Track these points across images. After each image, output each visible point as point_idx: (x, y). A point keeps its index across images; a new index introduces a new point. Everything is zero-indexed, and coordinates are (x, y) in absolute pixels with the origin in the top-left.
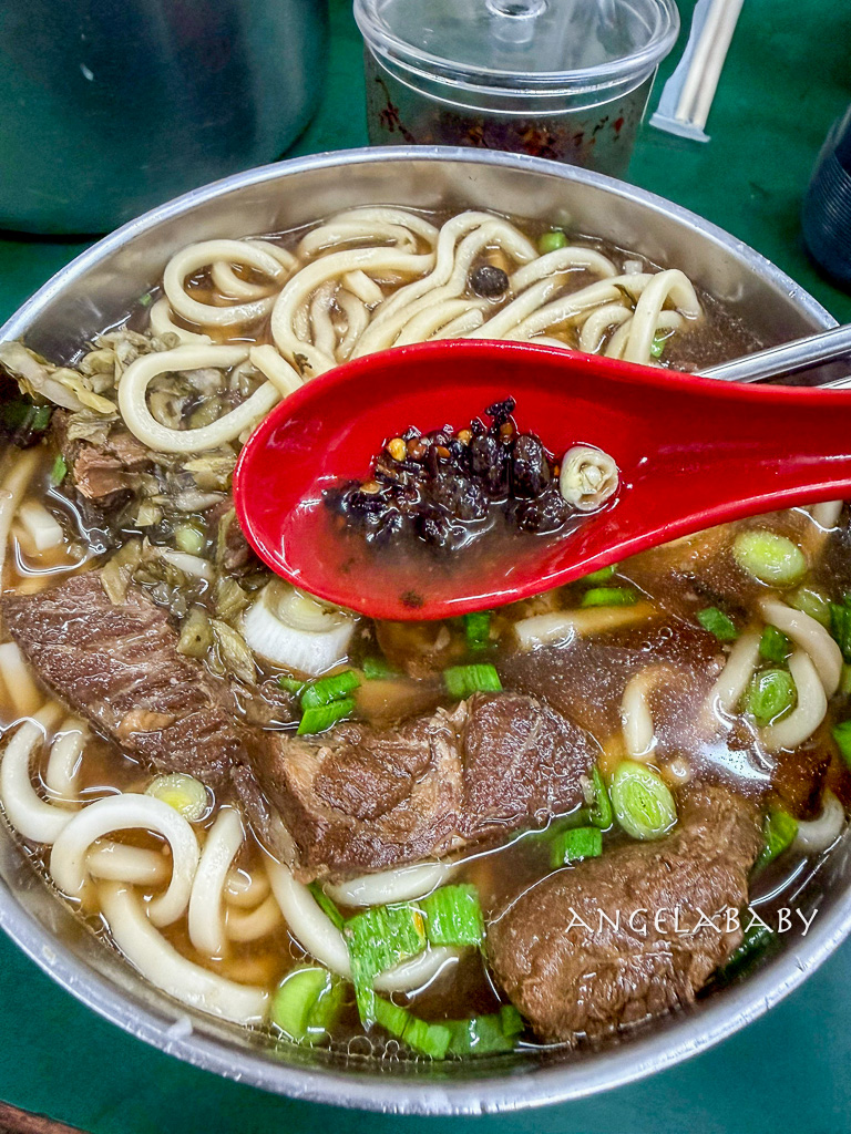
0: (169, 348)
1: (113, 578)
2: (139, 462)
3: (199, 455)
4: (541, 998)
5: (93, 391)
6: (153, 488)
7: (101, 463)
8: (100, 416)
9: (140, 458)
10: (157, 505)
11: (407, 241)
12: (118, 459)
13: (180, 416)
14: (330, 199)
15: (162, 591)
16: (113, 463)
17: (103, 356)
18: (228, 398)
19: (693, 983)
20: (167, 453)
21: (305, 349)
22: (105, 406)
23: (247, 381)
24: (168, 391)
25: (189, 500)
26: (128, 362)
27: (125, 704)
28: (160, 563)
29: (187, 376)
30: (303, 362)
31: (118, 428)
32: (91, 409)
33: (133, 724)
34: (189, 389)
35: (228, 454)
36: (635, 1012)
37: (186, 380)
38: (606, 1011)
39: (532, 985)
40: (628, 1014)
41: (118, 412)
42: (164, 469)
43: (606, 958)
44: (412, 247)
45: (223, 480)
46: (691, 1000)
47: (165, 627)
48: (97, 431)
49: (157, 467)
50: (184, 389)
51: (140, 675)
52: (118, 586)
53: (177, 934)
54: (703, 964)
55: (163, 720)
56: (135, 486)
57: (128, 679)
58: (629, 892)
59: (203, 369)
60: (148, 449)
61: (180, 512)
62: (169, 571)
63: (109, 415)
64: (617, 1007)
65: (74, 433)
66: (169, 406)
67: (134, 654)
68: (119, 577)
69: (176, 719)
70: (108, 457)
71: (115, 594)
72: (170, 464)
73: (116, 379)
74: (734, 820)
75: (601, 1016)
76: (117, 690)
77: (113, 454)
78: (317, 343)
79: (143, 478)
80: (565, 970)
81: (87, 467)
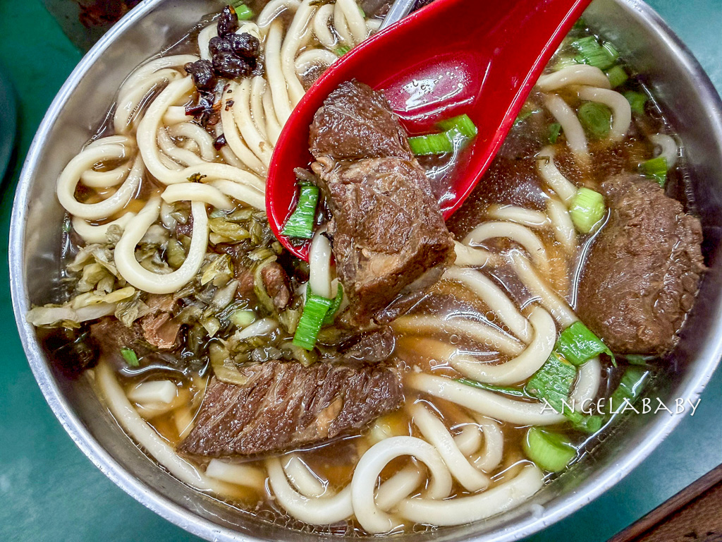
0: (121, 235)
1: (227, 372)
2: (175, 305)
3: (200, 273)
4: (650, 335)
5: (107, 293)
6: (197, 311)
7: (160, 321)
8: (130, 300)
9: (173, 302)
10: (210, 317)
11: (174, 75)
12: (164, 312)
13: (166, 265)
14: (105, 88)
15: (257, 355)
16: (165, 317)
17: (90, 270)
18: (181, 234)
19: (699, 261)
20: (182, 288)
21: (190, 172)
22: (127, 293)
23: (178, 213)
24: (145, 257)
25: (222, 299)
26: (111, 259)
27: (310, 419)
28: (243, 343)
29: (145, 241)
30: (198, 177)
31: (146, 297)
32: (120, 301)
33: (324, 423)
34: (153, 246)
35: (215, 258)
36: (687, 299)
37: (146, 244)
38: (676, 312)
39: (643, 332)
40: (686, 304)
41: (137, 290)
42: (191, 297)
43: (655, 289)
44: (178, 75)
45: (228, 271)
46: (706, 269)
47: (283, 366)
48: (139, 309)
49: (185, 300)
50: (151, 249)
51: (301, 399)
52: (233, 374)
54: (695, 250)
55: (337, 404)
56: (185, 320)
57: (298, 407)
58: (634, 254)
59: (148, 230)
60: (172, 294)
61: (222, 310)
62: (251, 341)
63: (134, 295)
64: (679, 306)
65: (128, 321)
66: (154, 263)
67: (284, 392)
68: (229, 370)
69: (343, 398)
70: (159, 317)
71: (237, 379)
72: (192, 291)
73: (115, 274)
75: (676, 316)
76: (297, 417)
77: (159, 313)
78: (189, 164)
79: (185, 311)
80: (646, 311)
81: (154, 332)
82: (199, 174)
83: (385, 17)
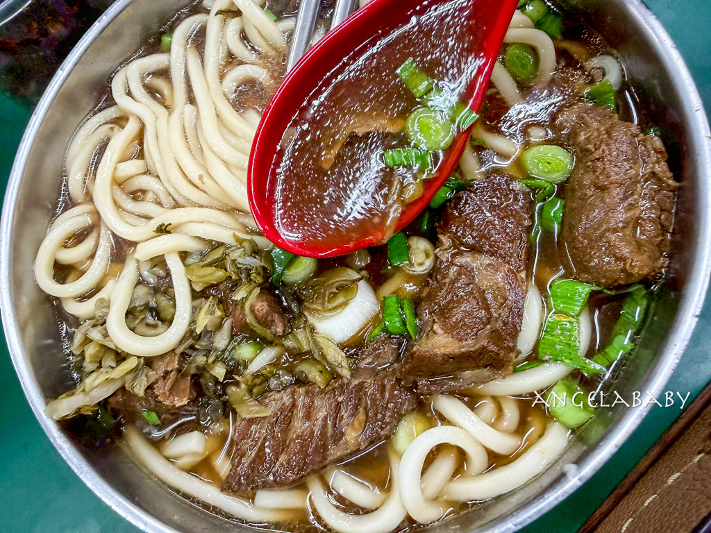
0: (108, 307)
1: (249, 410)
2: (179, 361)
3: (193, 322)
4: (639, 264)
5: (112, 368)
6: (201, 360)
7: (169, 383)
8: (135, 371)
9: (177, 358)
10: (214, 362)
11: (112, 129)
12: (171, 371)
13: (159, 323)
14: (50, 163)
15: (273, 383)
16: (173, 375)
17: (90, 351)
18: (164, 287)
19: (669, 178)
20: (181, 342)
21: (154, 224)
22: (130, 364)
23: (154, 269)
24: (137, 321)
25: (221, 341)
26: (106, 335)
27: (338, 436)
28: (256, 375)
29: (133, 305)
30: (163, 227)
31: (149, 362)
32: (127, 374)
33: (353, 436)
34: (142, 308)
35: (201, 303)
36: (666, 219)
37: (135, 308)
38: (659, 234)
39: (631, 265)
40: (666, 223)
41: (139, 357)
42: (192, 347)
43: (632, 219)
44: (117, 128)
45: (219, 313)
46: (678, 184)
47: (301, 390)
48: (146, 376)
49: (186, 352)
50: (141, 311)
51: (325, 418)
52: (255, 408)
53: (496, 460)
54: (662, 169)
55: (361, 416)
56: (193, 371)
57: (324, 426)
58: (603, 189)
59: (133, 294)
60: (173, 350)
61: (223, 351)
62: (264, 372)
63: (138, 364)
64: (660, 227)
65: (140, 390)
66: (148, 325)
67: (308, 416)
68: (251, 406)
69: (365, 408)
70: (168, 377)
71: (262, 412)
72: (190, 342)
73: (114, 348)
74: (585, 115)
75: (660, 238)
76: (326, 439)
77: (167, 373)
78: (152, 215)
79: (190, 363)
80: (629, 243)
81: (168, 393)
82: (163, 224)
83: (297, 13)
